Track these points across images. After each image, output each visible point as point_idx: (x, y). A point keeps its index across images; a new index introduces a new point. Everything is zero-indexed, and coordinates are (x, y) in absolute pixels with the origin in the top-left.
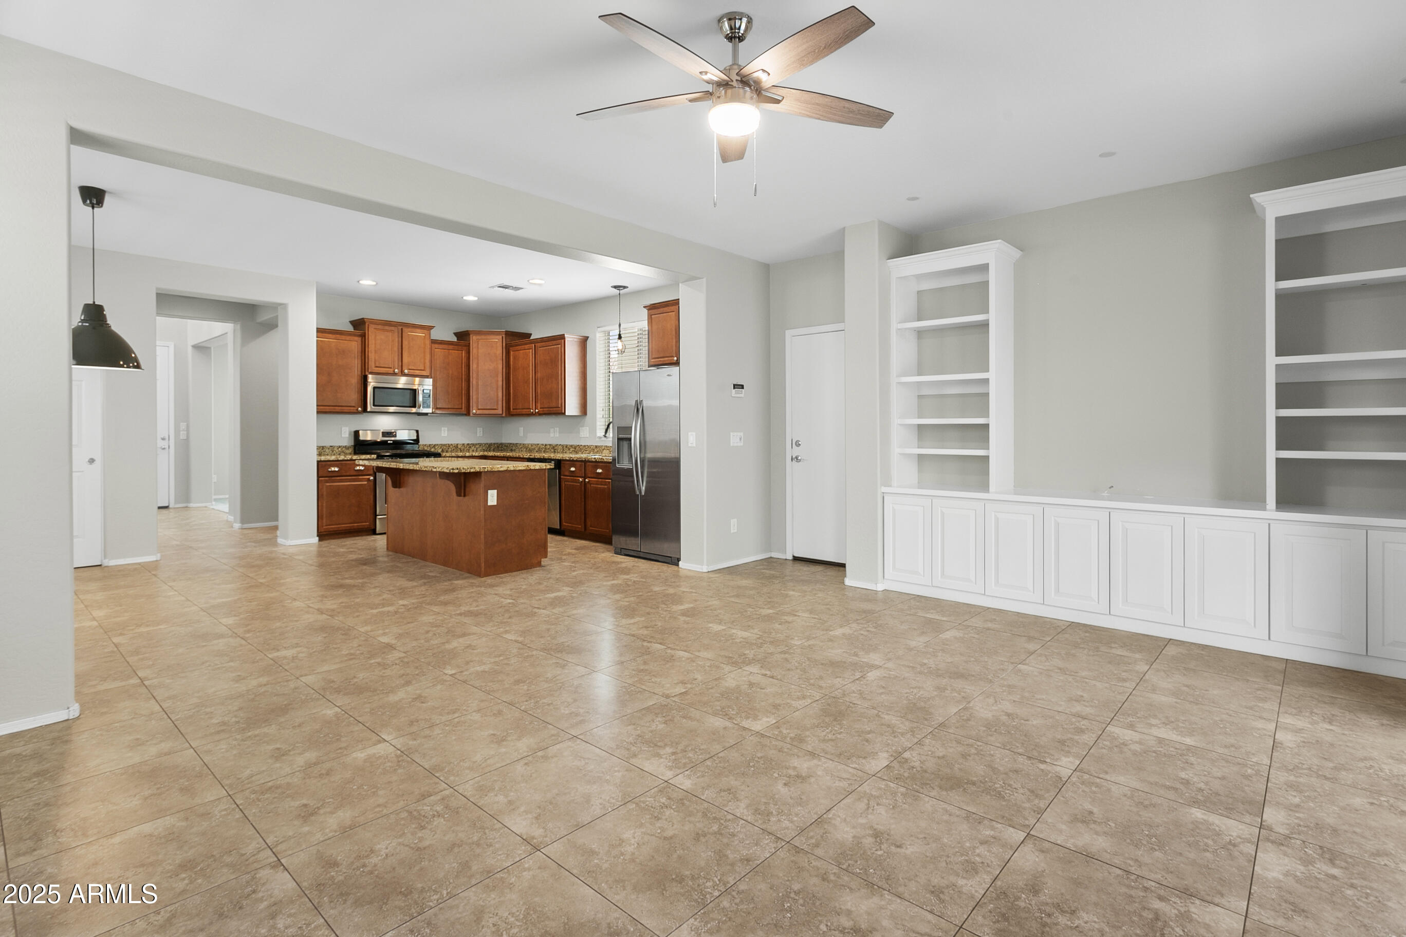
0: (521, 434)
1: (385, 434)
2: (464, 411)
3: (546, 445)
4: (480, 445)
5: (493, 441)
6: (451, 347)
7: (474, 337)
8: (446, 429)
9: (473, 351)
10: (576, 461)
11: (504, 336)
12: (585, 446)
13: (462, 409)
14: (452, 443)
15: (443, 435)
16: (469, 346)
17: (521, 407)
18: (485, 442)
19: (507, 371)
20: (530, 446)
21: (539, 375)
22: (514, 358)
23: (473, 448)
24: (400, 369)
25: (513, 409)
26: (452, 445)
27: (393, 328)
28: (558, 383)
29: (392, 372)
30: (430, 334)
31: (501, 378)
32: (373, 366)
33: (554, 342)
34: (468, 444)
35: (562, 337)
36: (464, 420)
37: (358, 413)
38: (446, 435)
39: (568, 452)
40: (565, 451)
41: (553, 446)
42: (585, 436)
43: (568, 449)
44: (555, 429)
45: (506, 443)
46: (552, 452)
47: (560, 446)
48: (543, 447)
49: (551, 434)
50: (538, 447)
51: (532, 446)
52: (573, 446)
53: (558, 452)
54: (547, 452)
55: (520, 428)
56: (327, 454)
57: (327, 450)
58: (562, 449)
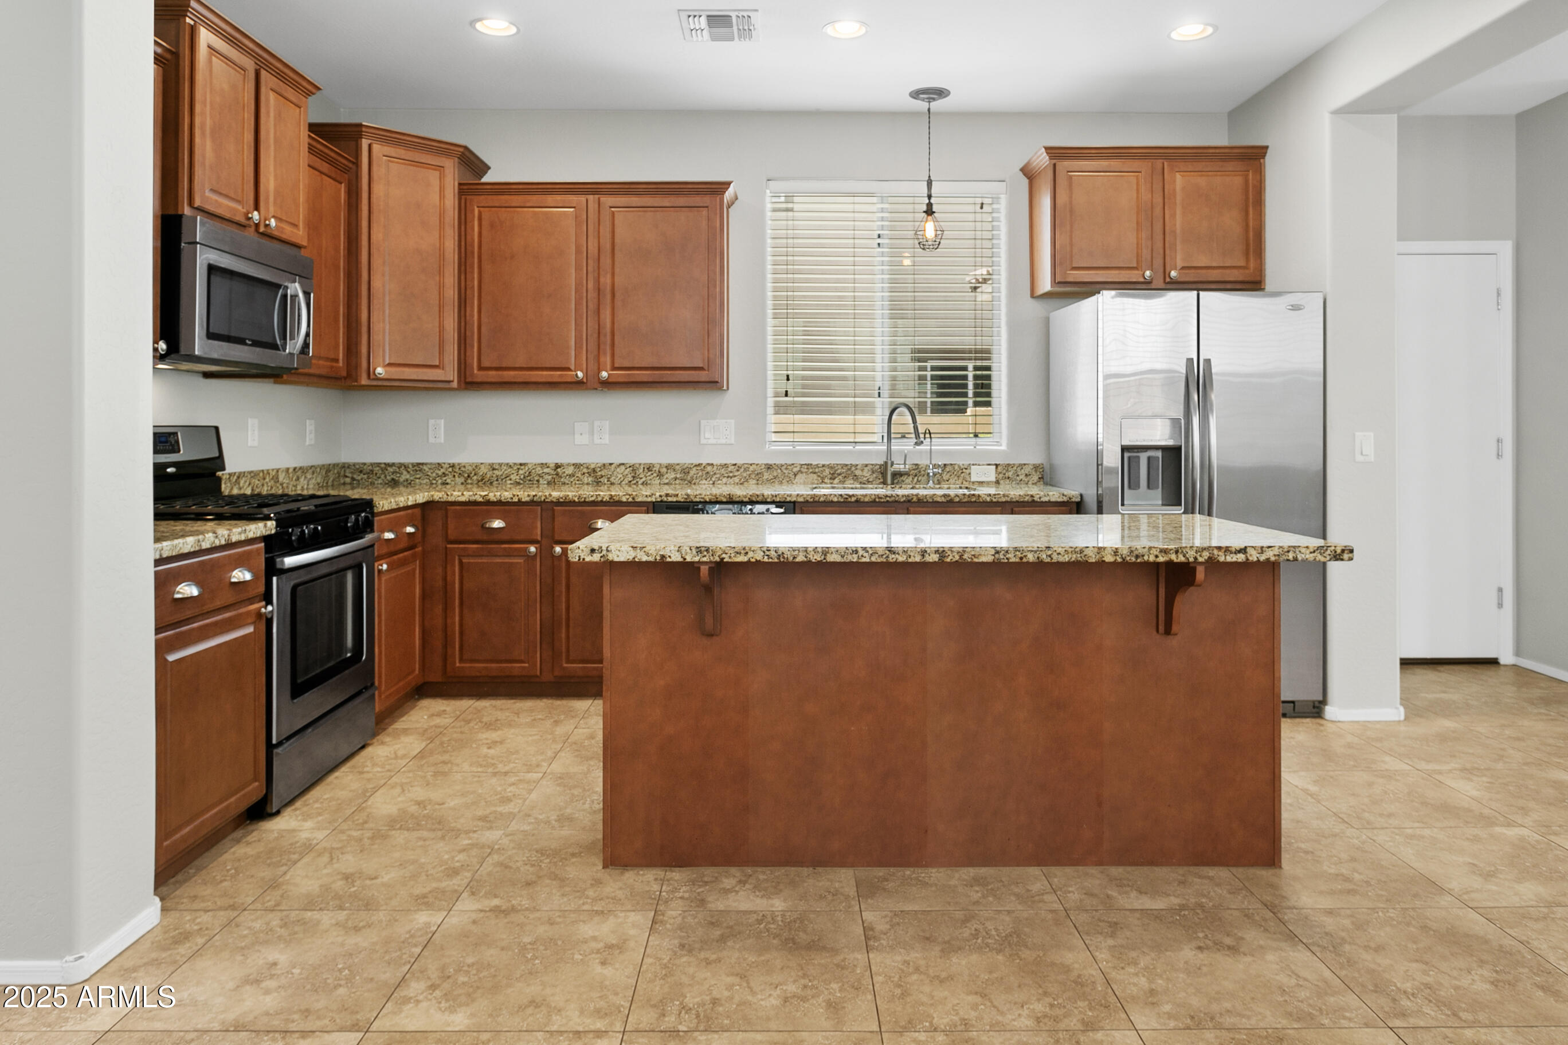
2: (341, 366)
6: (325, 166)
8: (256, 421)
9: (373, 188)
15: (251, 442)
16: (356, 170)
17: (520, 364)
18: (321, 463)
19: (461, 260)
21: (611, 280)
22: (490, 226)
25: (484, 369)
27: (244, 61)
28: (697, 305)
29: (242, 219)
30: (305, 111)
31: (451, 280)
33: (681, 200)
34: (295, 469)
38: (257, 443)
39: (657, 481)
40: (644, 479)
41: (593, 466)
42: (723, 441)
43: (655, 475)
44: (597, 423)
45: (365, 464)
46: (588, 484)
47: (623, 468)
48: (546, 470)
49: (577, 436)
50: (521, 472)
51: (494, 469)
52: (677, 467)
53: (612, 484)
54: (564, 484)
55: (432, 422)
58: (630, 476)
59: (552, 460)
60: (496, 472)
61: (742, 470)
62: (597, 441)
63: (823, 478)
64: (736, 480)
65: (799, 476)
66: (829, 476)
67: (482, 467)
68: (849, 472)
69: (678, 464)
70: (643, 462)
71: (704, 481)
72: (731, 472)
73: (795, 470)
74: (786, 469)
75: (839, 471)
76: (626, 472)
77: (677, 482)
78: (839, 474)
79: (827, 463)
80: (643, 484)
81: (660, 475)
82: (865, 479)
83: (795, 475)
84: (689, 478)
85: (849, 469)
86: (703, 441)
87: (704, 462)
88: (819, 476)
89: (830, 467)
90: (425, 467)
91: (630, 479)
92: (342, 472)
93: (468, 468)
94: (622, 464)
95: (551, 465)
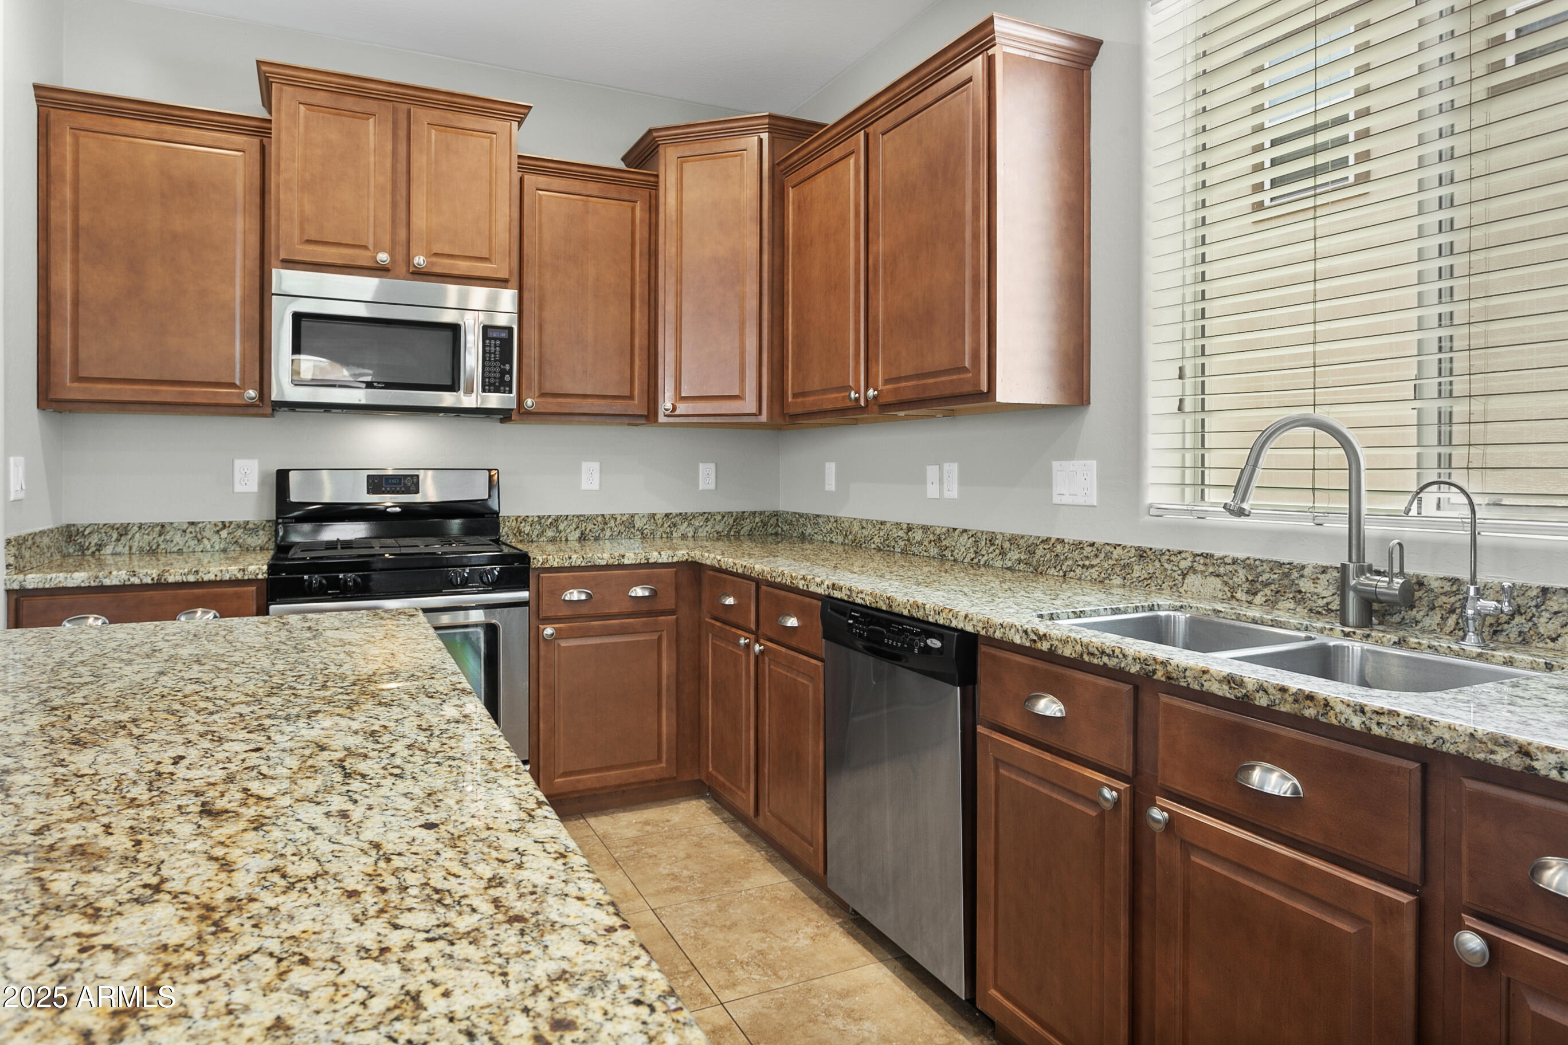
0: (831, 485)
1: (377, 483)
2: (637, 405)
3: (910, 529)
4: (708, 517)
5: (748, 507)
6: (592, 188)
7: (672, 152)
8: (596, 466)
9: (669, 199)
11: (765, 136)
12: (1078, 545)
13: (631, 397)
14: (616, 511)
15: (585, 486)
16: (655, 186)
17: (817, 386)
18: (724, 509)
19: (777, 260)
21: (881, 246)
22: (799, 208)
23: (683, 527)
24: (401, 251)
25: (795, 396)
26: (613, 517)
28: (963, 259)
29: (370, 263)
31: (755, 288)
32: (296, 238)
33: (944, 85)
34: (667, 515)
36: (643, 434)
37: (243, 409)
38: (596, 486)
39: (999, 564)
40: (985, 558)
41: (938, 532)
42: (1081, 501)
43: (997, 551)
44: (946, 466)
45: (788, 513)
46: (934, 557)
47: (965, 536)
48: (901, 533)
49: (929, 485)
50: (882, 534)
51: (863, 528)
52: (1022, 542)
54: (914, 554)
55: (827, 466)
56: (175, 549)
57: (178, 538)
58: (972, 550)
59: (905, 519)
60: (864, 531)
61: (1102, 556)
62: (947, 493)
63: (1233, 590)
64: (1094, 572)
65: (1191, 579)
66: (1246, 586)
67: (855, 523)
68: (1286, 582)
69: (1022, 537)
70: (985, 529)
71: (1052, 571)
72: (1087, 558)
73: (1184, 564)
74: (1169, 561)
75: (1264, 577)
76: (968, 546)
77: (1022, 566)
78: (1266, 585)
79: (1241, 555)
80: (984, 565)
81: (1003, 553)
82: (1321, 602)
83: (1184, 575)
84: (1035, 563)
85: (1287, 575)
86: (1056, 499)
87: (1055, 536)
88: (1226, 583)
89: (1248, 565)
90: (820, 521)
91: (973, 556)
92: (773, 521)
93: (847, 524)
94: (965, 531)
95: (905, 527)
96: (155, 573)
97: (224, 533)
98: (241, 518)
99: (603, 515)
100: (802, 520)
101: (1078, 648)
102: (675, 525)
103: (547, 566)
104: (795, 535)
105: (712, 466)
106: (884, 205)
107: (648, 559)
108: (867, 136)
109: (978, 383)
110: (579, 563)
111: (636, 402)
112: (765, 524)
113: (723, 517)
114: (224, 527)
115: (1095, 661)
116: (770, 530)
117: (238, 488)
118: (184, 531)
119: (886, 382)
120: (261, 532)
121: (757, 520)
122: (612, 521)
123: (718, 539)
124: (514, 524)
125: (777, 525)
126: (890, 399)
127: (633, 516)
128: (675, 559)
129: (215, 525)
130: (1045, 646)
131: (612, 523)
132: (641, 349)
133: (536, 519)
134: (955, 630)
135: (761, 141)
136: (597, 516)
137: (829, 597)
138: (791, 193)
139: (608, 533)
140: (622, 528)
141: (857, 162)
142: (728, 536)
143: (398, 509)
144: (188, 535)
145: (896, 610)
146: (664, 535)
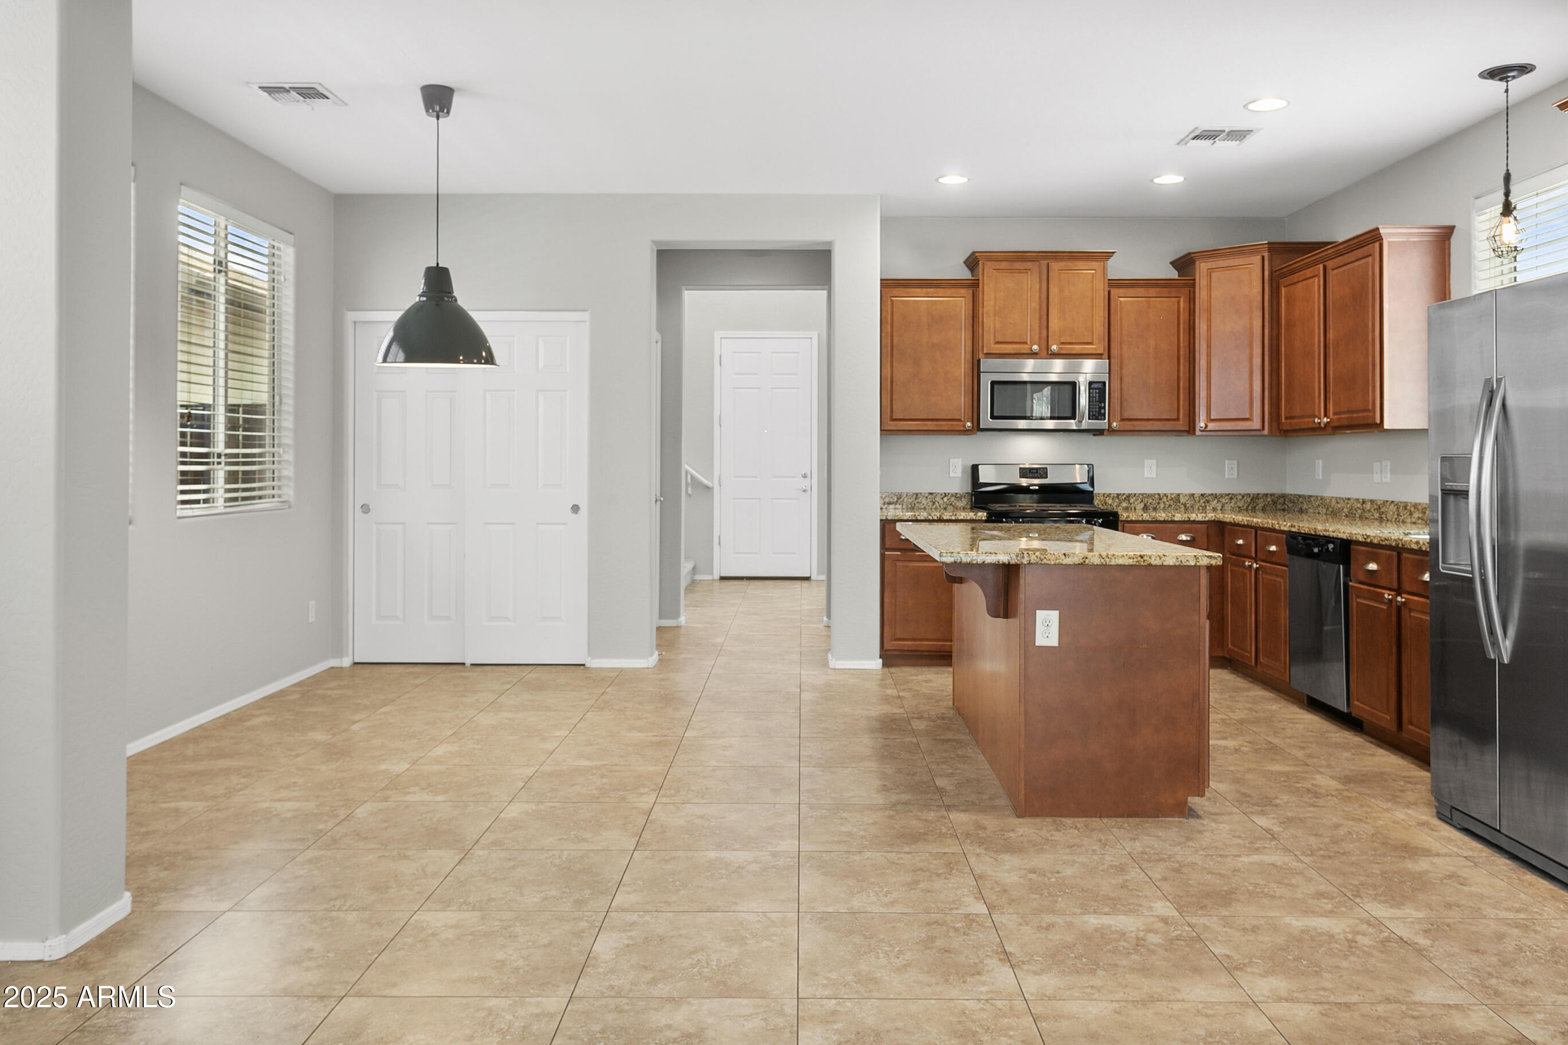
0: (1320, 475)
1: (1025, 473)
2: (1182, 425)
3: (1364, 502)
4: (1232, 497)
5: (1262, 490)
6: (1158, 290)
7: (1203, 265)
8: (1154, 462)
9: (1203, 294)
10: (1379, 546)
11: (1266, 255)
13: (1178, 419)
14: (1168, 491)
15: (1147, 474)
16: (1193, 285)
17: (1298, 413)
18: (1243, 492)
19: (1275, 332)
20: (1333, 503)
21: (1331, 335)
22: (1287, 301)
23: (1214, 503)
24: (1044, 344)
25: (1286, 418)
26: (1166, 495)
27: (1029, 265)
28: (1367, 350)
29: (1028, 351)
30: (1104, 269)
31: (1260, 350)
32: (992, 342)
33: (1360, 253)
34: (1202, 495)
35: (1374, 237)
36: (1186, 441)
37: (966, 432)
38: (1154, 476)
39: (1409, 520)
40: (1402, 518)
41: (1378, 503)
43: (1408, 513)
44: (1384, 463)
45: (1291, 495)
46: (1377, 519)
47: (1392, 505)
48: (1359, 505)
49: (1375, 475)
50: (1348, 506)
51: (1338, 503)
52: (1420, 507)
53: (1388, 520)
54: (1366, 518)
55: (1317, 461)
56: (922, 507)
57: (924, 501)
58: (1396, 513)
59: (1361, 496)
60: (1338, 505)
62: (1384, 480)
67: (1333, 500)
69: (1420, 504)
70: (1402, 500)
76: (1393, 510)
77: (1419, 521)
80: (1401, 522)
90: (1312, 499)
91: (1396, 516)
92: (1281, 500)
93: (1328, 501)
94: (1392, 502)
95: (1361, 501)
96: (938, 514)
97: (945, 499)
98: (954, 491)
99: (1159, 494)
100: (1301, 499)
101: (1379, 539)
102: (1208, 502)
103: (1129, 519)
104: (1296, 509)
105: (1235, 462)
106: (1333, 311)
107: (1189, 518)
108: (1325, 267)
109: (1374, 418)
110: (1147, 519)
111: (1181, 422)
112: (1275, 503)
113: (1243, 497)
114: (945, 496)
115: (1384, 543)
116: (1279, 507)
117: (952, 475)
118: (927, 497)
119: (1335, 414)
120: (963, 499)
121: (1269, 499)
122: (1165, 498)
123: (1239, 512)
124: (1102, 498)
125: (1284, 503)
126: (1336, 424)
127: (1178, 495)
128: (1207, 519)
129: (941, 495)
130: (1369, 540)
131: (1165, 499)
132: (1184, 389)
133: (1116, 495)
134: (1340, 539)
135: (1263, 257)
136: (1155, 494)
137: (1290, 531)
138: (1283, 291)
139: (1162, 505)
140: (1171, 502)
141: (1319, 281)
142: (1247, 510)
143: (1037, 488)
144: (929, 500)
145: (1318, 533)
146: (1200, 508)
